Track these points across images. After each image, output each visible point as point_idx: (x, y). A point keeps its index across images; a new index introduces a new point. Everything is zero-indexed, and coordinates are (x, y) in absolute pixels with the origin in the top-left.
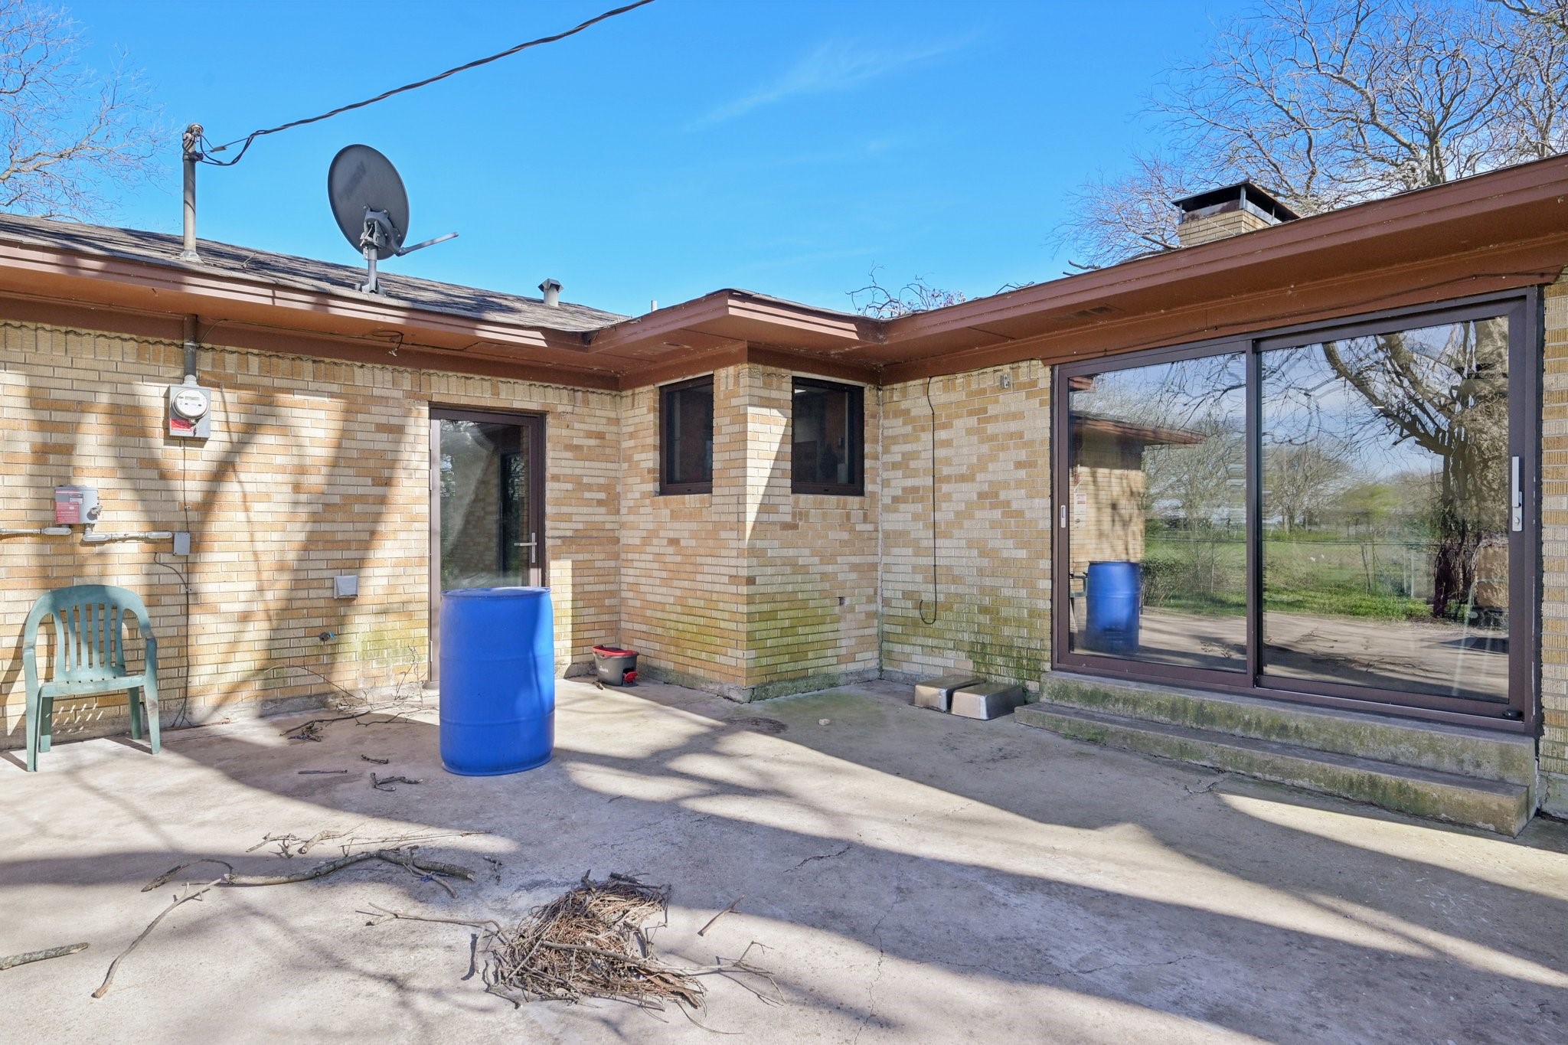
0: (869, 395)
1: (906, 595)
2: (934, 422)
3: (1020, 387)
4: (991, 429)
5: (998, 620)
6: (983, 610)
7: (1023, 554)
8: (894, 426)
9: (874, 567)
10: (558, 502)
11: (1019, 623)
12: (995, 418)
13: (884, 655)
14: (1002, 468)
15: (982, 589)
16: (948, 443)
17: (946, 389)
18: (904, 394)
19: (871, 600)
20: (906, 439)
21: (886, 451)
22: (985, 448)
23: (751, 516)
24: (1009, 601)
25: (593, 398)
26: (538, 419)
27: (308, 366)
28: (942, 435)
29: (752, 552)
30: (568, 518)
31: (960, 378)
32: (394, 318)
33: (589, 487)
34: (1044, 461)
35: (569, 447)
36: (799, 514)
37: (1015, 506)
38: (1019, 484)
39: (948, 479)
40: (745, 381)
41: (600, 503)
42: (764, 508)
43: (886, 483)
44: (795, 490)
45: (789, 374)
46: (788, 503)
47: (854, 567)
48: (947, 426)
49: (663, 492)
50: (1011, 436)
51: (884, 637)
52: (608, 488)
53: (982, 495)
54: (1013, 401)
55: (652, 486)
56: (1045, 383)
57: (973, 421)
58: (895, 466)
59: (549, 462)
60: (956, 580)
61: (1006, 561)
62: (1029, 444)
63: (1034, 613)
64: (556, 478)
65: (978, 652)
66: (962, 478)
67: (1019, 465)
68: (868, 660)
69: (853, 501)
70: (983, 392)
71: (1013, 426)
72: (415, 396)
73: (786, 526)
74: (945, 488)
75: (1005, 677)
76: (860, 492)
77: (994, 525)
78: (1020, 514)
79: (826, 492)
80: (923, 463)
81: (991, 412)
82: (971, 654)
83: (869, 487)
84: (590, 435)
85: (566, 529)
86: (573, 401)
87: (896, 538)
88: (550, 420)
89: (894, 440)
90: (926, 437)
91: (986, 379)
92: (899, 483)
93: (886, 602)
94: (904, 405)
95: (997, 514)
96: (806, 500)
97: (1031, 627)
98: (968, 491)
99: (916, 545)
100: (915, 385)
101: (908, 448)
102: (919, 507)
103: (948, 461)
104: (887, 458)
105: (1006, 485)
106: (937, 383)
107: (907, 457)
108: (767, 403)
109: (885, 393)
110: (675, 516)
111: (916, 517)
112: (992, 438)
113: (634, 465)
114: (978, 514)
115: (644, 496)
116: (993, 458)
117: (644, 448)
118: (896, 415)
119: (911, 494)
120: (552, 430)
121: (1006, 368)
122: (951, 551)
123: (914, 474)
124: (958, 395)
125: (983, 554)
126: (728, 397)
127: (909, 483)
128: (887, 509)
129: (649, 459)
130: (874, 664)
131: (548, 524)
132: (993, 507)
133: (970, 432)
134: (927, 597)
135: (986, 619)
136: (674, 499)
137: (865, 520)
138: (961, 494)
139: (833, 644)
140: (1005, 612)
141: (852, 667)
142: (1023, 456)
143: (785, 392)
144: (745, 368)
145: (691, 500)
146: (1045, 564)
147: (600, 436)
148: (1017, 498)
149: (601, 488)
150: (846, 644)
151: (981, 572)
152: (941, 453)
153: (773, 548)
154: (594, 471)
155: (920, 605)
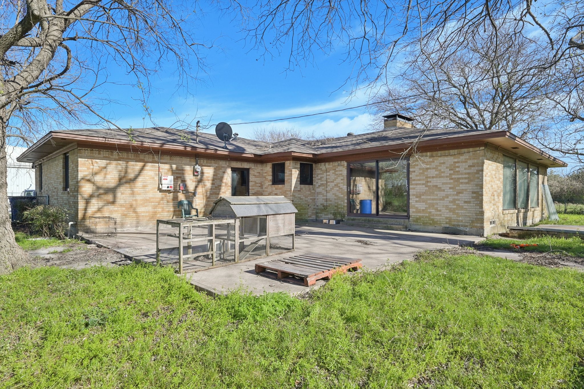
0: (314, 165)
1: (321, 204)
2: (326, 171)
3: (342, 165)
4: (337, 173)
5: (338, 208)
6: (336, 206)
7: (342, 196)
8: (319, 172)
9: (315, 199)
10: (252, 186)
11: (342, 208)
13: (317, 216)
14: (339, 180)
15: (335, 203)
16: (329, 175)
17: (329, 165)
18: (321, 165)
19: (314, 205)
20: (321, 174)
21: (317, 176)
22: (336, 176)
23: (293, 189)
24: (340, 204)
25: (258, 165)
26: (248, 170)
27: (213, 161)
28: (328, 174)
29: (293, 196)
30: (253, 189)
31: (331, 163)
32: (226, 153)
33: (257, 183)
34: (346, 179)
35: (254, 175)
36: (301, 189)
38: (342, 183)
39: (329, 182)
40: (291, 164)
41: (259, 186)
42: (295, 187)
43: (317, 183)
44: (301, 184)
45: (299, 162)
46: (299, 186)
47: (311, 199)
48: (329, 172)
49: (273, 184)
50: (340, 174)
51: (317, 213)
52: (261, 183)
53: (335, 185)
54: (340, 168)
55: (271, 183)
56: (346, 165)
57: (333, 171)
58: (319, 179)
59: (250, 178)
60: (331, 201)
61: (339, 197)
62: (343, 176)
63: (344, 206)
64: (252, 181)
65: (335, 214)
66: (332, 182)
67: (342, 180)
68: (314, 217)
69: (311, 186)
70: (335, 166)
71: (340, 173)
72: (228, 167)
73: (299, 191)
74: (329, 184)
75: (339, 218)
76: (312, 184)
77: (337, 190)
78: (342, 188)
79: (306, 184)
80: (324, 179)
81: (337, 170)
82: (333, 215)
83: (314, 183)
84: (258, 173)
85: (253, 192)
86: (254, 166)
87: (319, 193)
88: (250, 170)
89: (319, 174)
90: (325, 174)
91: (336, 164)
92: (320, 182)
93: (317, 206)
94: (321, 167)
95: (338, 189)
96: (302, 186)
97: (344, 209)
98: (332, 184)
99: (323, 194)
100: (323, 164)
101: (322, 176)
102: (324, 187)
103: (329, 179)
104: (317, 178)
105: (339, 183)
106: (327, 164)
107: (321, 178)
108: (295, 168)
109: (317, 165)
110: (276, 189)
111: (323, 189)
112: (337, 174)
113: (266, 179)
114: (334, 189)
115: (269, 185)
116: (337, 178)
117: (269, 175)
118: (319, 169)
119: (322, 185)
120: (251, 172)
121: (339, 162)
122: (330, 196)
123: (323, 181)
124: (331, 166)
125: (335, 196)
126: (288, 166)
127: (322, 183)
128: (317, 188)
129: (270, 178)
130: (315, 218)
131: (250, 191)
132: (337, 187)
133: (333, 173)
134: (325, 205)
135: (336, 208)
136: (276, 186)
137: (313, 190)
138: (331, 185)
139: (307, 213)
140: (339, 206)
141: (311, 218)
142: (342, 178)
143: (299, 166)
144: (292, 162)
145: (280, 186)
146: (346, 197)
147: (259, 173)
148: (341, 185)
149: (259, 183)
150: (310, 214)
151: (335, 199)
152: (328, 177)
153: (297, 195)
154: (258, 180)
155: (324, 206)
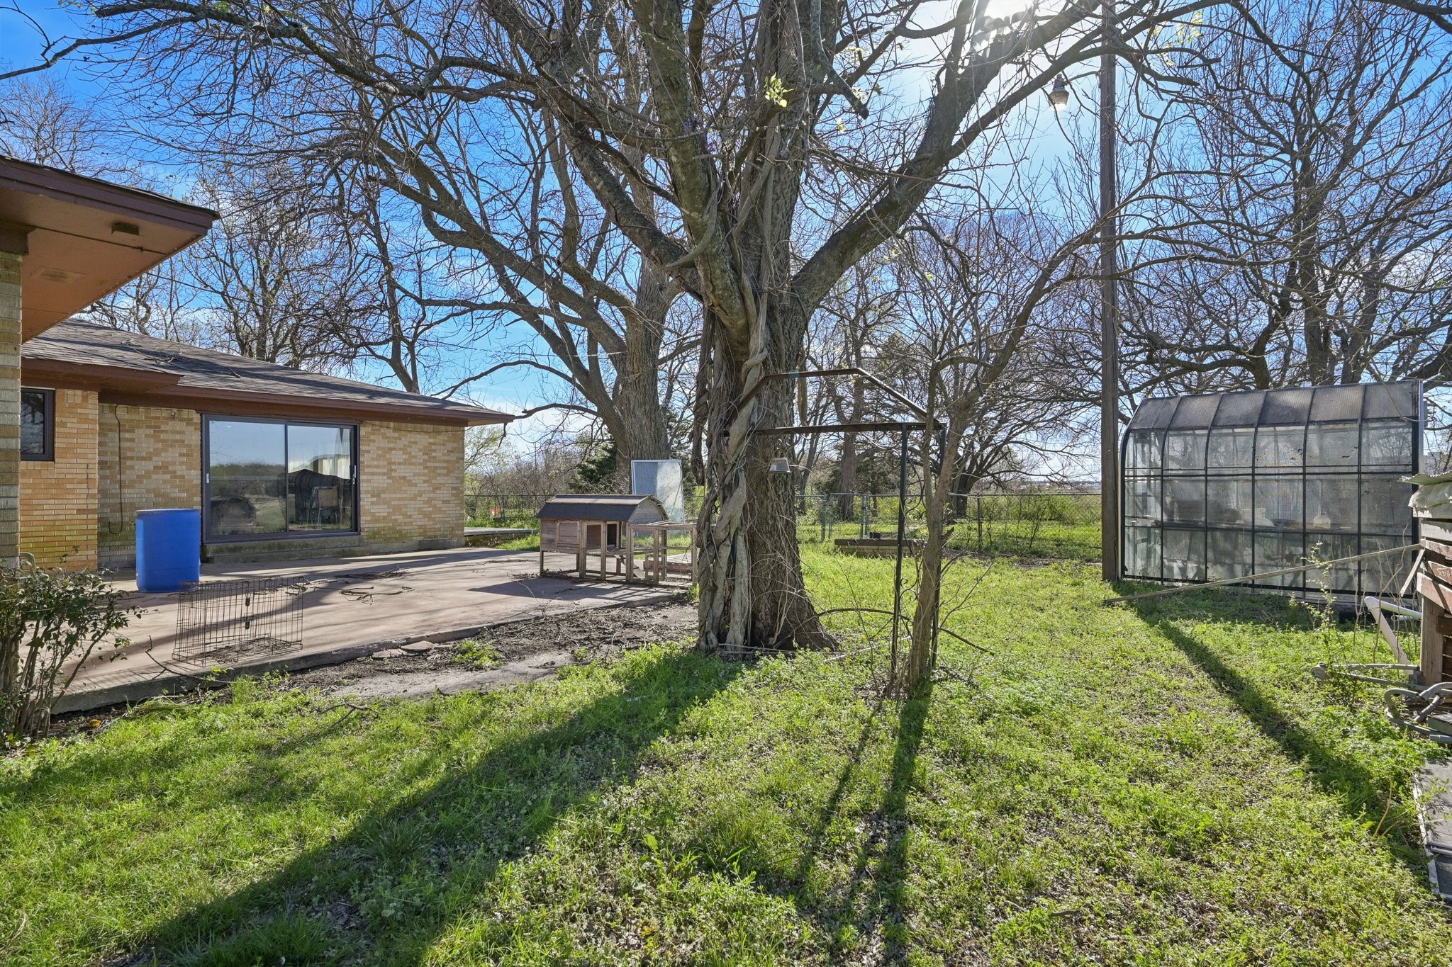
2: (120, 428)
3: (182, 420)
4: (163, 436)
7: (185, 495)
12: (163, 432)
14: (171, 455)
16: (131, 440)
17: (129, 412)
22: (159, 445)
28: (126, 435)
31: (142, 410)
34: (197, 454)
37: (179, 473)
38: (182, 463)
39: (129, 458)
48: (131, 431)
50: (176, 441)
53: (156, 467)
54: (178, 425)
56: (198, 419)
57: (151, 431)
62: (189, 446)
66: (142, 459)
67: (181, 455)
70: (156, 418)
71: (178, 437)
74: (128, 462)
77: (165, 481)
78: (182, 477)
80: (113, 448)
81: (163, 428)
90: (115, 435)
91: (159, 413)
95: (168, 477)
98: (146, 465)
103: (130, 449)
105: (174, 463)
106: (122, 408)
112: (164, 441)
114: (154, 477)
116: (164, 450)
121: (175, 410)
122: (133, 494)
123: (107, 453)
124: (142, 417)
125: (157, 495)
132: (164, 473)
133: (149, 436)
134: (114, 520)
138: (141, 466)
142: (184, 451)
146: (197, 499)
148: (180, 470)
151: (157, 503)
152: (124, 444)
155: (110, 524)
